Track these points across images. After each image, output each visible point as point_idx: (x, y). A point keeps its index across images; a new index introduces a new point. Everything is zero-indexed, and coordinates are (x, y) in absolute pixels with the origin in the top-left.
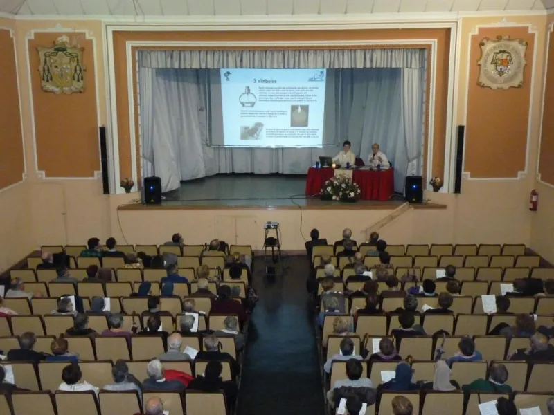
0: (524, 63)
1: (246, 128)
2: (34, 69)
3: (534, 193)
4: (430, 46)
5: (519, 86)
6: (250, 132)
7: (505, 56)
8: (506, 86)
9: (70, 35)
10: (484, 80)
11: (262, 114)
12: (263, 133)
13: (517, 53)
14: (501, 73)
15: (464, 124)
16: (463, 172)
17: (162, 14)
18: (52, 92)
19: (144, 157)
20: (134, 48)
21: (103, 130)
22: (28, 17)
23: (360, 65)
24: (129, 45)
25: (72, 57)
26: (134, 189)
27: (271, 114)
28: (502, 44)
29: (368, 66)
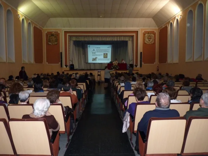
0: (154, 38)
1: (93, 58)
2: (47, 40)
3: (158, 67)
4: (134, 35)
5: (153, 44)
6: (94, 59)
7: (150, 37)
8: (150, 43)
9: (55, 32)
10: (146, 42)
11: (97, 55)
12: (97, 59)
13: (152, 36)
14: (149, 41)
15: (142, 51)
16: (142, 63)
17: (75, 27)
18: (50, 45)
19: (70, 60)
20: (69, 35)
21: (61, 53)
22: (46, 28)
23: (119, 40)
24: (68, 34)
25: (55, 37)
26: (68, 67)
27: (99, 55)
28: (149, 34)
29: (121, 40)
